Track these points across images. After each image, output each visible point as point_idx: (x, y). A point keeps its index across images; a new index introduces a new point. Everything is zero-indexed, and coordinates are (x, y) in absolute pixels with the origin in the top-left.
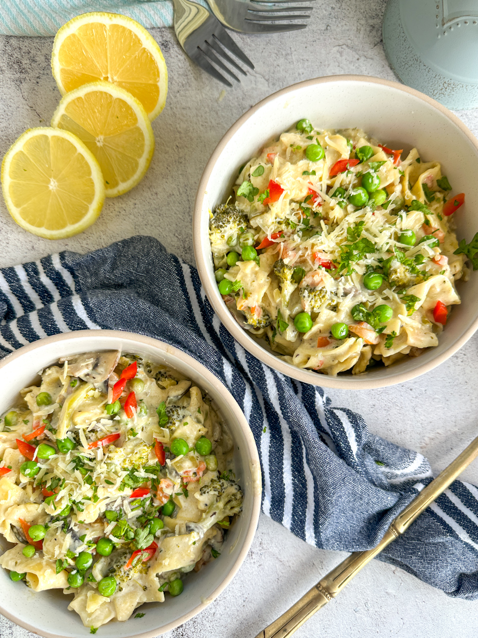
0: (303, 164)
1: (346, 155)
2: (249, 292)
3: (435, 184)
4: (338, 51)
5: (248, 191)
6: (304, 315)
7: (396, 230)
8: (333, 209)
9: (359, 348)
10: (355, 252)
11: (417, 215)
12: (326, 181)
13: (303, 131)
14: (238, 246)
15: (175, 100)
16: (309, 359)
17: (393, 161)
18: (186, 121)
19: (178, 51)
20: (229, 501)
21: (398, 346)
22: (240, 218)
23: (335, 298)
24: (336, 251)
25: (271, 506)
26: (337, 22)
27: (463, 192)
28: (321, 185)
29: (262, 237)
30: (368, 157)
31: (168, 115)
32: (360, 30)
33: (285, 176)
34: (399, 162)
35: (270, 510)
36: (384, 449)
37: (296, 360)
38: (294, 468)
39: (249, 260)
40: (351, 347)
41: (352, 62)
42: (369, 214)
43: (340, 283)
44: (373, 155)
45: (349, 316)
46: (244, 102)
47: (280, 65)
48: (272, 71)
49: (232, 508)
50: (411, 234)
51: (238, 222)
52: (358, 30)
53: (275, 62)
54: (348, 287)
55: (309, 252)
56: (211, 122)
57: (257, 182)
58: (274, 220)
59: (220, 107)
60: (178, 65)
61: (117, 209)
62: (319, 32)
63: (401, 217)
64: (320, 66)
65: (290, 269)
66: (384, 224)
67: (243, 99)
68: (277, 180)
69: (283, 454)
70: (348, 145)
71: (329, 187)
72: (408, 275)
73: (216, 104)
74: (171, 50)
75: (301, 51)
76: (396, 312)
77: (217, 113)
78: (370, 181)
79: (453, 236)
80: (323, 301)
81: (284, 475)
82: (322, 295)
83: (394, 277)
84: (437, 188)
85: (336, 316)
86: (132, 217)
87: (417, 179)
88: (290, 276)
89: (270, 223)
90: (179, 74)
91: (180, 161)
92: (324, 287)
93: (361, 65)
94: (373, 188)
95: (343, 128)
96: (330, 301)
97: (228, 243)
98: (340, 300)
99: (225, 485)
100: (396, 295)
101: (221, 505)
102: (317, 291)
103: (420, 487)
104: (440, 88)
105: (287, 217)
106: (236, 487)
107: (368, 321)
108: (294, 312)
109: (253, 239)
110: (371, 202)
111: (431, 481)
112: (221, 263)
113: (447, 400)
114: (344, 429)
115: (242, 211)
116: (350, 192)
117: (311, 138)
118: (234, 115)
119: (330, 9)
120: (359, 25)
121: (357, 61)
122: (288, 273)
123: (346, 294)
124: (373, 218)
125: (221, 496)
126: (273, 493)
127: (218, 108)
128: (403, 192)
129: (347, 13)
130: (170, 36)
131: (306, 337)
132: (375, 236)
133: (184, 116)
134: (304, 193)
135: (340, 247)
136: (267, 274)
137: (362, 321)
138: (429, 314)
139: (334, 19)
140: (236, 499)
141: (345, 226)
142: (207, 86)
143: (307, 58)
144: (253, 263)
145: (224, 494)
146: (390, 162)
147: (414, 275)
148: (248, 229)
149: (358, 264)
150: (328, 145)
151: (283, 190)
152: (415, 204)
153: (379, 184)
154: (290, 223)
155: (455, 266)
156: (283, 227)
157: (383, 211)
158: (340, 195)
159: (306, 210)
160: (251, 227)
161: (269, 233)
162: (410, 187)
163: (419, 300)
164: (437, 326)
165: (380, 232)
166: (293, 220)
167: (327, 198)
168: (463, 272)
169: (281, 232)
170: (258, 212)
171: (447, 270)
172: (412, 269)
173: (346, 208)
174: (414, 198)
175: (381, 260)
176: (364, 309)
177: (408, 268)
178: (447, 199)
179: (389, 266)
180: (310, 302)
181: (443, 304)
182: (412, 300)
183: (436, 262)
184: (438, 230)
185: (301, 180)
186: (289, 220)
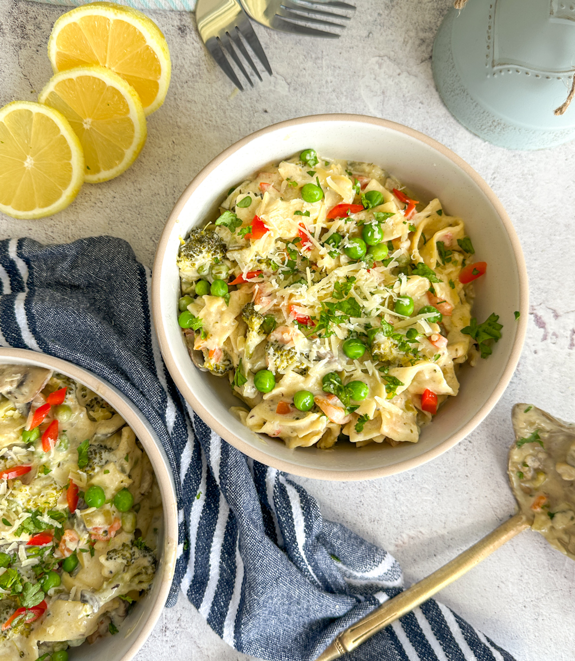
0: (296, 203)
1: (349, 199)
2: (210, 333)
3: (456, 243)
4: (377, 62)
5: (230, 221)
6: (267, 374)
7: (392, 294)
8: (322, 258)
9: (321, 427)
10: (338, 313)
11: (420, 281)
12: (321, 224)
13: (305, 163)
14: (210, 276)
15: (181, 90)
16: (264, 423)
17: (404, 214)
18: (189, 115)
19: (195, 38)
20: (139, 574)
21: (370, 431)
22: (217, 248)
23: (305, 362)
24: (317, 307)
25: (190, 587)
26: (382, 30)
27: (485, 261)
28: (315, 227)
29: (237, 274)
30: (375, 204)
31: (170, 106)
32: (407, 42)
33: (272, 214)
34: (413, 214)
35: (188, 591)
36: (341, 544)
37: (251, 422)
38: (224, 549)
39: (217, 296)
40: (313, 423)
41: (391, 76)
42: (364, 271)
43: (314, 346)
44: (382, 203)
45: (318, 383)
46: (257, 105)
47: (307, 68)
48: (296, 74)
49: (141, 582)
50: (408, 304)
51: (213, 252)
52: (405, 42)
53: (302, 65)
54: (323, 351)
55: (285, 303)
56: (216, 122)
57: (242, 213)
58: (254, 258)
59: (229, 106)
60: (192, 53)
61: (93, 200)
62: (358, 38)
63: (400, 281)
64: (353, 76)
65: (259, 318)
66: (380, 285)
67: (257, 101)
68: (262, 217)
69: (214, 530)
70: (353, 188)
71: (325, 230)
72: (395, 352)
73: (225, 102)
74: (188, 36)
75: (334, 57)
76: (374, 392)
77: (225, 113)
78: (369, 234)
79: (466, 309)
80: (290, 362)
81: (211, 555)
82: (290, 355)
83: (376, 351)
84: (458, 248)
85: (304, 382)
86: (108, 211)
87: (432, 235)
88: (259, 326)
89: (248, 260)
90: (191, 63)
91: (174, 159)
92: (293, 348)
93: (402, 81)
94: (373, 243)
95: (357, 161)
96: (298, 364)
97: (198, 271)
98: (311, 365)
99: (137, 555)
100: (377, 372)
101: (127, 576)
102: (285, 350)
103: (382, 598)
104: (489, 125)
105: (269, 257)
106: (150, 559)
107: (338, 396)
108: (256, 368)
109: (227, 273)
110: (368, 257)
111: (399, 593)
112: (189, 290)
114: (292, 514)
115: (221, 240)
116: (345, 243)
117: (311, 174)
118: (244, 117)
119: (376, 15)
120: (407, 36)
121: (398, 76)
122: (255, 323)
123: (319, 358)
124: (368, 275)
125: (129, 566)
126: (196, 571)
127: (227, 107)
128: (410, 249)
129: (395, 22)
130: (189, 20)
132: (365, 298)
133: (187, 110)
134: (293, 234)
135: (322, 304)
136: (234, 317)
137: (332, 394)
138: (415, 400)
139: (379, 27)
140: (146, 574)
141: (334, 280)
142: (220, 80)
143: (340, 65)
144: (221, 301)
145: (133, 566)
146: (400, 214)
147: (402, 353)
148: (223, 260)
149: (339, 327)
150: (329, 186)
151: (268, 229)
152: (420, 267)
153: (382, 238)
154: (272, 264)
155: (457, 350)
156: (263, 267)
157: (383, 269)
158: (334, 243)
159: (292, 252)
160: (228, 259)
161: (245, 271)
162: (424, 242)
163: (403, 385)
164: (425, 415)
165: (372, 294)
166: (275, 261)
167: (318, 244)
168: (470, 356)
169: (260, 271)
170: (237, 245)
171: (443, 354)
172: (402, 345)
173: (339, 258)
174: (421, 260)
175: (367, 326)
176: (335, 382)
177: (396, 342)
178: (467, 262)
179: (372, 338)
180: (275, 361)
181: (433, 394)
182: (393, 383)
183: (432, 342)
184: (445, 301)
185: (291, 221)
186: (271, 260)
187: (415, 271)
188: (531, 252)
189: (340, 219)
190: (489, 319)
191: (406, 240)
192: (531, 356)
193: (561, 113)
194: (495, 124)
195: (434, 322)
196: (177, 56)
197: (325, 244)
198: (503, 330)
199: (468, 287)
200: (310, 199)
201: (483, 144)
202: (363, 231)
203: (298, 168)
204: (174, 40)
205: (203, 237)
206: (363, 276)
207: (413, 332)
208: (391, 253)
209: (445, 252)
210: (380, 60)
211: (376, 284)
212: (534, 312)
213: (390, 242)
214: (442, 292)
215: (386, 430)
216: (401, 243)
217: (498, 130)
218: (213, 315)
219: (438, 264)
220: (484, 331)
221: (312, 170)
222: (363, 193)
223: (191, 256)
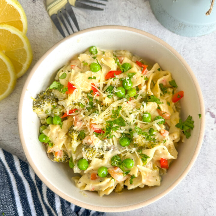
0: (88, 73)
1: (114, 68)
3: (168, 84)
5: (57, 86)
7: (140, 112)
8: (105, 99)
11: (153, 104)
12: (102, 82)
13: (91, 53)
14: (52, 114)
15: (36, 28)
16: (86, 185)
17: (141, 72)
21: (137, 183)
22: (53, 100)
23: (101, 152)
24: (104, 124)
27: (183, 90)
28: (100, 84)
29: (65, 112)
30: (127, 69)
33: (77, 80)
34: (146, 72)
37: (79, 185)
39: (56, 124)
40: (108, 183)
42: (125, 103)
43: (105, 143)
44: (131, 68)
45: (110, 162)
50: (148, 116)
51: (51, 103)
54: (109, 145)
55: (88, 124)
57: (63, 82)
58: (72, 103)
60: (39, 10)
63: (143, 105)
65: (76, 133)
66: (134, 108)
68: (72, 82)
70: (116, 63)
71: (105, 85)
72: (144, 141)
74: (36, 2)
76: (137, 163)
78: (125, 84)
79: (177, 115)
80: (94, 153)
82: (93, 150)
83: (135, 142)
84: (169, 85)
85: (102, 162)
87: (157, 81)
88: (76, 137)
89: (69, 104)
90: (39, 15)
92: (94, 146)
94: (128, 88)
96: (98, 154)
97: (46, 113)
98: (104, 154)
100: (136, 153)
102: (90, 148)
104: (178, 26)
105: (79, 102)
107: (119, 167)
108: (78, 158)
109: (60, 112)
110: (127, 96)
113: (177, 201)
116: (115, 90)
117: (94, 58)
121: (135, 9)
122: (74, 136)
123: (108, 149)
124: (127, 105)
128: (147, 89)
131: (85, 172)
132: (127, 116)
134: (89, 89)
135: (106, 122)
136: (64, 134)
137: (116, 167)
138: (158, 163)
141: (111, 109)
144: (58, 127)
146: (139, 73)
147: (148, 141)
148: (58, 106)
149: (116, 132)
150: (103, 63)
151: (75, 88)
152: (152, 97)
153: (132, 86)
154: (81, 105)
155: (174, 136)
156: (77, 107)
157: (134, 100)
158: (109, 91)
159: (90, 98)
160: (60, 105)
161: (68, 110)
162: (153, 84)
163: (149, 158)
164: (163, 170)
165: (130, 114)
166: (82, 103)
167: (101, 93)
168: (181, 138)
169: (76, 109)
170: (63, 97)
171: (167, 139)
172: (147, 137)
173: (113, 98)
174: (152, 94)
175: (130, 130)
176: (117, 161)
177: (144, 136)
178: (175, 92)
179: (132, 136)
180: (86, 154)
181: (165, 160)
182: (145, 157)
183: (161, 134)
184: (166, 113)
185: (87, 82)
186: (80, 103)
187: (150, 100)
188: (205, 83)
189: (111, 79)
190: (188, 119)
191: (144, 85)
192: (210, 132)
193: (209, 14)
194: (181, 25)
195: (161, 124)
196: (32, 12)
197: (106, 92)
198: (195, 124)
199: (177, 104)
200: (95, 71)
201: (177, 36)
202: (122, 83)
203: (88, 56)
204: (30, 4)
205: (44, 96)
206: (125, 105)
207: (152, 130)
208: (138, 92)
209: (164, 89)
210: (126, 3)
211: (132, 109)
212: (209, 111)
213: (137, 87)
214: (164, 108)
215: (144, 181)
216: (142, 87)
217: (182, 28)
218: (55, 134)
219: (161, 95)
220: (186, 125)
221: (95, 56)
222: (121, 65)
223: (39, 106)
